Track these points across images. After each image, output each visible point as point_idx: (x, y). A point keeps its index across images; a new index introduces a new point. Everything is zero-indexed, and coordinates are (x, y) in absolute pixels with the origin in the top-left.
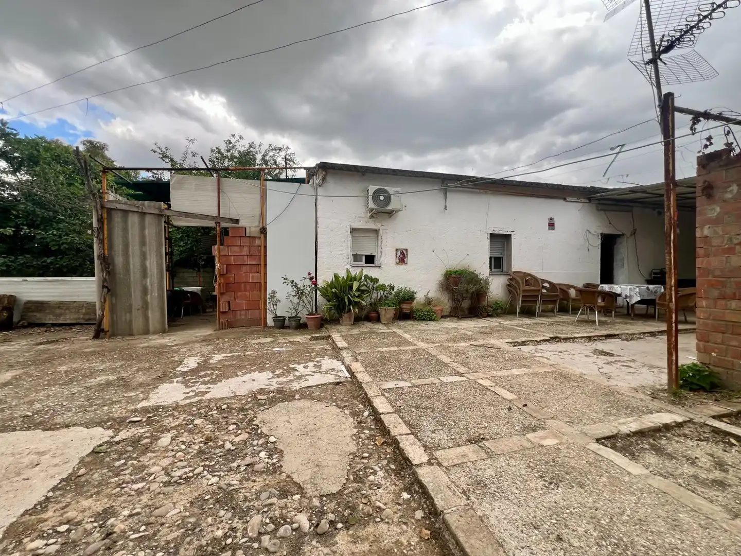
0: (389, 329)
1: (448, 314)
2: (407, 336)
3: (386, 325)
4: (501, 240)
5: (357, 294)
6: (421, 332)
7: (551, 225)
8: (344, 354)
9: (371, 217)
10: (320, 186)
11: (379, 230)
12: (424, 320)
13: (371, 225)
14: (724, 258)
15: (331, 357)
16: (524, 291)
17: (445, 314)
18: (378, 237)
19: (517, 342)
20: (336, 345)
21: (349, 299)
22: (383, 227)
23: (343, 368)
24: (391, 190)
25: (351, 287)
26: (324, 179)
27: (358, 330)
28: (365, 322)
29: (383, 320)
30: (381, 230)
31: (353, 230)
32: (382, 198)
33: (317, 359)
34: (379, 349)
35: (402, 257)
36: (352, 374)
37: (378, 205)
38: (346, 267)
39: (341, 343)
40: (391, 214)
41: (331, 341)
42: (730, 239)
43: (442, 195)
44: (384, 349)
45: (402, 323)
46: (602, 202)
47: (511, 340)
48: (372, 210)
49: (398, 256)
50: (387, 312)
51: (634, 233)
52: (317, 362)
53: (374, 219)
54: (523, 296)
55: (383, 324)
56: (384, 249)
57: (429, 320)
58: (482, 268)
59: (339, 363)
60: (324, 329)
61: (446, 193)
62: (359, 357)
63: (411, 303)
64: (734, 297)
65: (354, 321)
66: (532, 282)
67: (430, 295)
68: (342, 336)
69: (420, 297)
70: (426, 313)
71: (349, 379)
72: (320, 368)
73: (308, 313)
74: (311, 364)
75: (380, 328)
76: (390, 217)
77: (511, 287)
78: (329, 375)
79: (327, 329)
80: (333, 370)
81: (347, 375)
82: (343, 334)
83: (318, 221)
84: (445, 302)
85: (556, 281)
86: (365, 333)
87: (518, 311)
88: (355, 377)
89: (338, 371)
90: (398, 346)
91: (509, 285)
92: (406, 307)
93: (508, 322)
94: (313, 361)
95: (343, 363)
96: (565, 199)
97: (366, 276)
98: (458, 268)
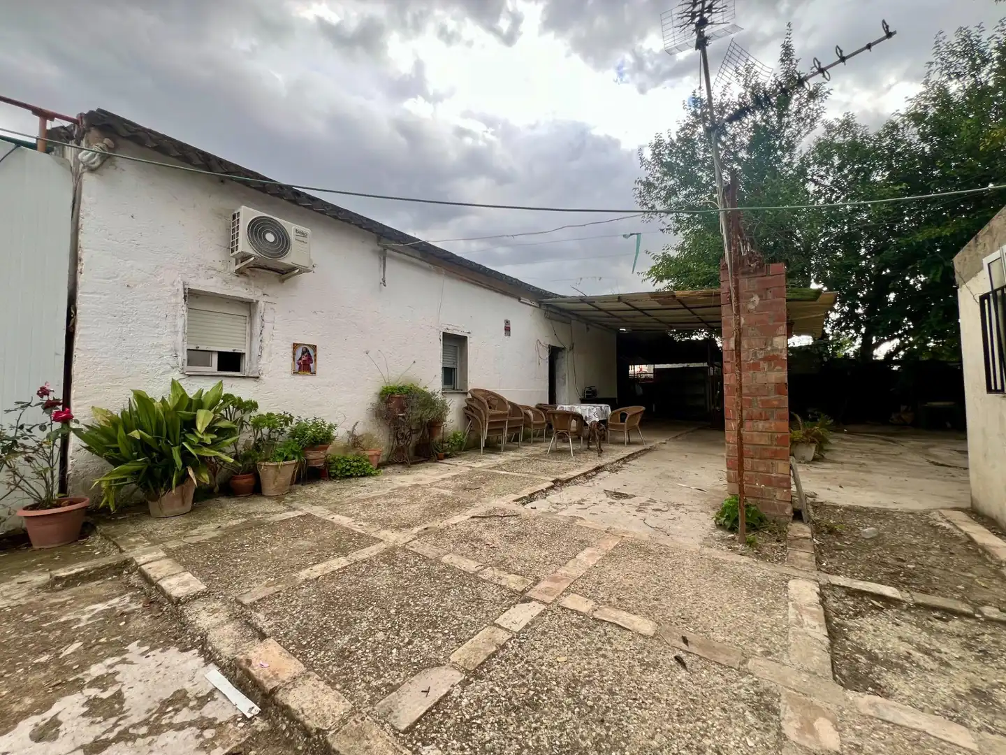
0: (291, 509)
1: (384, 460)
2: (343, 520)
3: (279, 499)
4: (455, 344)
5: (208, 439)
6: (366, 503)
7: (507, 329)
8: (203, 618)
9: (240, 273)
10: (92, 170)
11: (257, 301)
12: (351, 476)
13: (240, 290)
14: (750, 375)
15: (158, 640)
16: (492, 416)
17: (382, 460)
18: (251, 317)
19: (524, 497)
20: (163, 591)
21: (185, 455)
22: (265, 299)
23: (215, 677)
24: (291, 227)
25: (190, 425)
26: (106, 158)
27: (212, 526)
28: (223, 500)
29: (269, 487)
30: (261, 304)
31: (192, 296)
32: (270, 237)
33: (96, 670)
34: (304, 574)
35: (305, 361)
36: (266, 698)
37: (258, 249)
38: (169, 377)
39: (179, 583)
40: (285, 274)
41: (134, 579)
42: (755, 354)
43: (375, 262)
44: (318, 570)
45: (312, 490)
46: (549, 309)
47: (517, 497)
48: (245, 257)
49: (297, 358)
50: (275, 473)
51: (572, 348)
52: (99, 682)
53: (245, 279)
54: (490, 423)
55: (270, 497)
56: (266, 342)
57: (362, 476)
58: (433, 383)
59: (192, 660)
60: (95, 541)
61: (384, 259)
62: (260, 619)
63: (326, 448)
64: (760, 418)
66: (495, 402)
67: (359, 431)
68: (170, 554)
69: (340, 434)
70: (355, 464)
71: (260, 725)
72: (121, 714)
73: (31, 502)
74: (69, 707)
75: (265, 509)
76: (282, 281)
77: (470, 413)
78: (168, 737)
79: (106, 537)
80: (179, 699)
81: (246, 706)
82: (172, 545)
83: (84, 255)
84: (381, 442)
86: (237, 531)
87: (483, 445)
88: (285, 710)
89: (203, 700)
90: (344, 552)
91: (466, 408)
92: (316, 457)
93: (480, 465)
94: (78, 686)
95: (210, 657)
96: (519, 299)
97: (228, 397)
98: (399, 384)
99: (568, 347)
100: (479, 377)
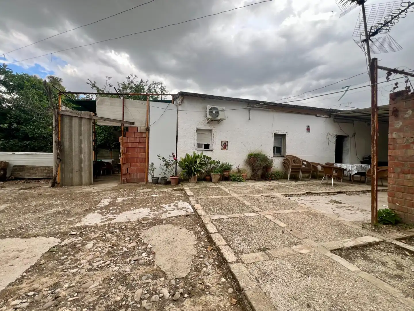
0: (216, 185)
1: (250, 178)
2: (226, 190)
3: (215, 183)
4: (280, 138)
5: (199, 166)
6: (234, 187)
7: (308, 130)
8: (191, 199)
9: (208, 123)
10: (180, 105)
11: (212, 130)
12: (236, 181)
13: (208, 127)
14: (404, 151)
15: (184, 201)
16: (293, 166)
17: (248, 178)
18: (211, 134)
19: (288, 195)
20: (187, 194)
21: (195, 169)
22: (214, 129)
23: (190, 207)
24: (219, 108)
25: (196, 162)
26: (182, 101)
27: (199, 186)
28: (203, 181)
29: (213, 180)
30: (213, 130)
31: (198, 130)
32: (214, 112)
33: (176, 202)
34: (211, 197)
35: (225, 146)
36: (195, 210)
37: (212, 116)
38: (193, 151)
39: (189, 193)
40: (219, 121)
41: (184, 192)
42: (407, 140)
43: (248, 112)
44: (214, 197)
45: (224, 183)
46: (337, 117)
47: (284, 194)
48: (209, 119)
49: (222, 145)
50: (216, 176)
51: (354, 135)
52: (176, 203)
53: (209, 124)
54: (292, 169)
55: (213, 182)
56: (214, 141)
57: (239, 181)
58: (269, 153)
59: (188, 204)
60: (180, 185)
61: (250, 111)
62: (199, 201)
63: (229, 171)
64: (408, 173)
65: (197, 181)
66: (297, 161)
67: (241, 167)
68: (190, 189)
69: (234, 168)
70: (237, 177)
71: (193, 213)
72: (177, 207)
73: (171, 176)
74: (172, 204)
75: (212, 185)
76: (219, 123)
77: (285, 164)
78: (182, 211)
79: (181, 184)
80: (185, 208)
81: (193, 211)
82: (191, 188)
83: (179, 124)
84: (248, 172)
85: (310, 161)
86: (203, 188)
87: (289, 177)
88: (197, 212)
89: (187, 209)
90: (221, 195)
91: (284, 163)
92: (226, 174)
93: (283, 183)
94: (173, 203)
95: (190, 204)
96: (316, 116)
97: (204, 156)
98: (256, 152)
99: (351, 135)
100: (290, 150)
